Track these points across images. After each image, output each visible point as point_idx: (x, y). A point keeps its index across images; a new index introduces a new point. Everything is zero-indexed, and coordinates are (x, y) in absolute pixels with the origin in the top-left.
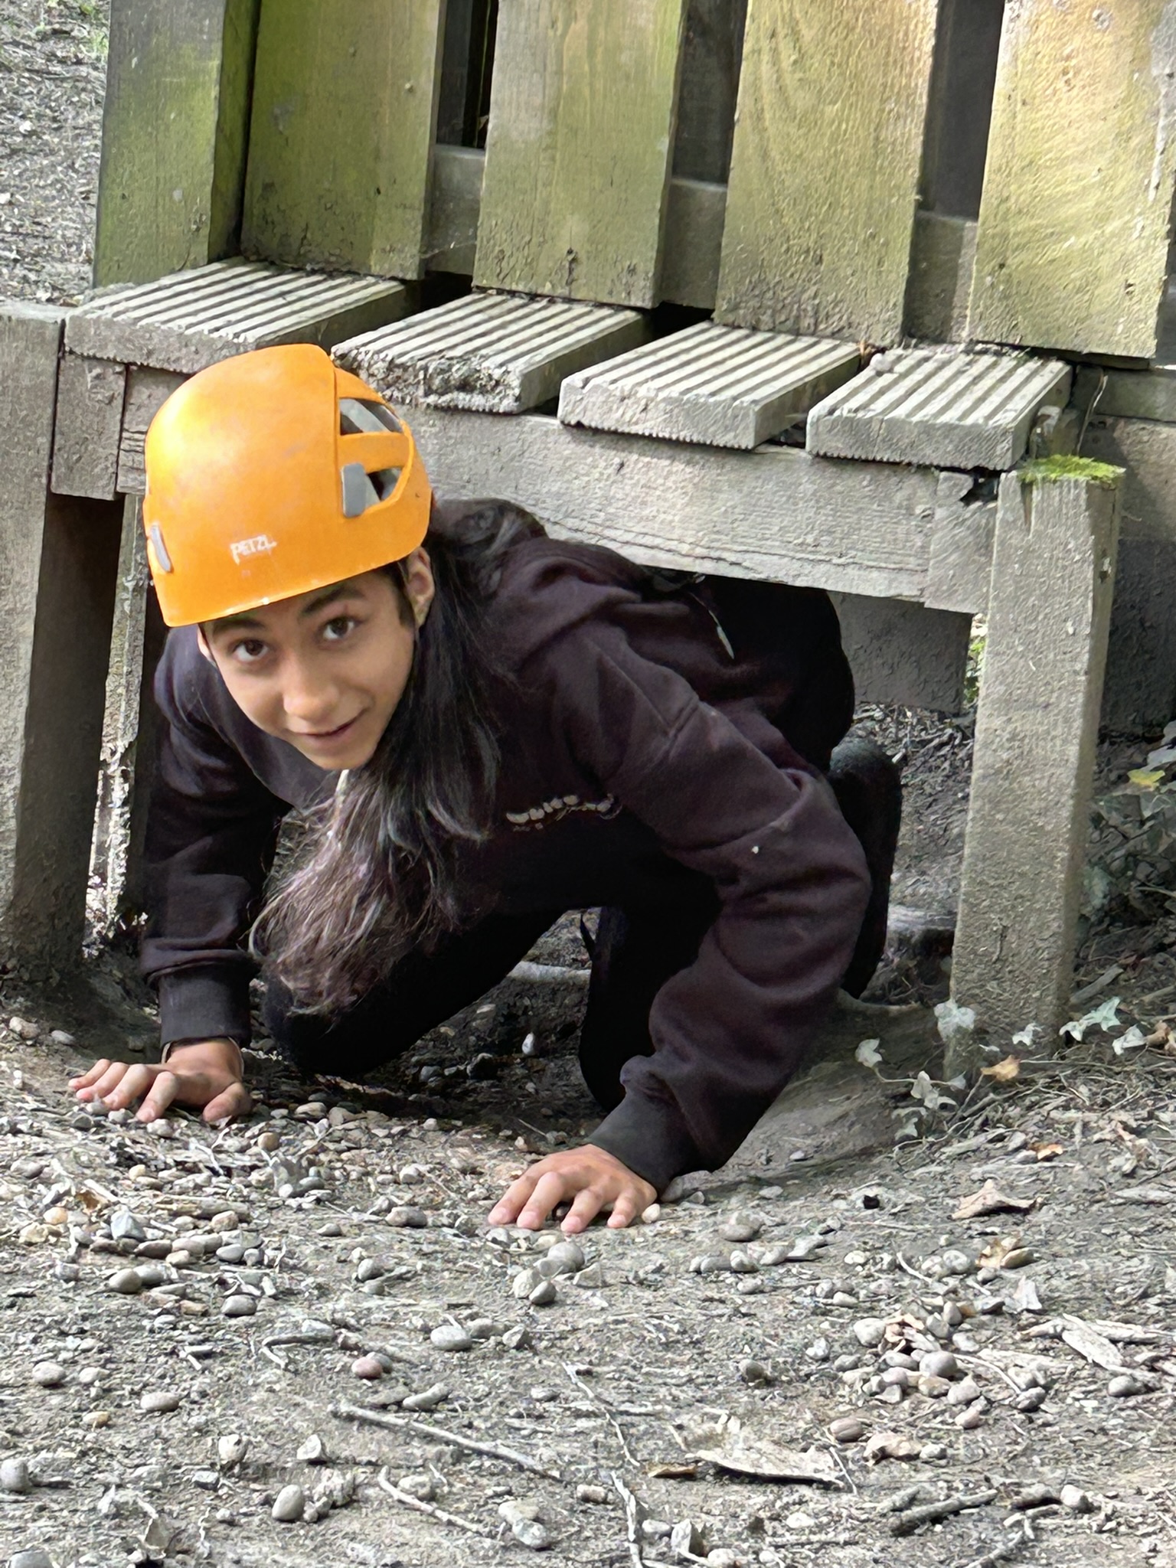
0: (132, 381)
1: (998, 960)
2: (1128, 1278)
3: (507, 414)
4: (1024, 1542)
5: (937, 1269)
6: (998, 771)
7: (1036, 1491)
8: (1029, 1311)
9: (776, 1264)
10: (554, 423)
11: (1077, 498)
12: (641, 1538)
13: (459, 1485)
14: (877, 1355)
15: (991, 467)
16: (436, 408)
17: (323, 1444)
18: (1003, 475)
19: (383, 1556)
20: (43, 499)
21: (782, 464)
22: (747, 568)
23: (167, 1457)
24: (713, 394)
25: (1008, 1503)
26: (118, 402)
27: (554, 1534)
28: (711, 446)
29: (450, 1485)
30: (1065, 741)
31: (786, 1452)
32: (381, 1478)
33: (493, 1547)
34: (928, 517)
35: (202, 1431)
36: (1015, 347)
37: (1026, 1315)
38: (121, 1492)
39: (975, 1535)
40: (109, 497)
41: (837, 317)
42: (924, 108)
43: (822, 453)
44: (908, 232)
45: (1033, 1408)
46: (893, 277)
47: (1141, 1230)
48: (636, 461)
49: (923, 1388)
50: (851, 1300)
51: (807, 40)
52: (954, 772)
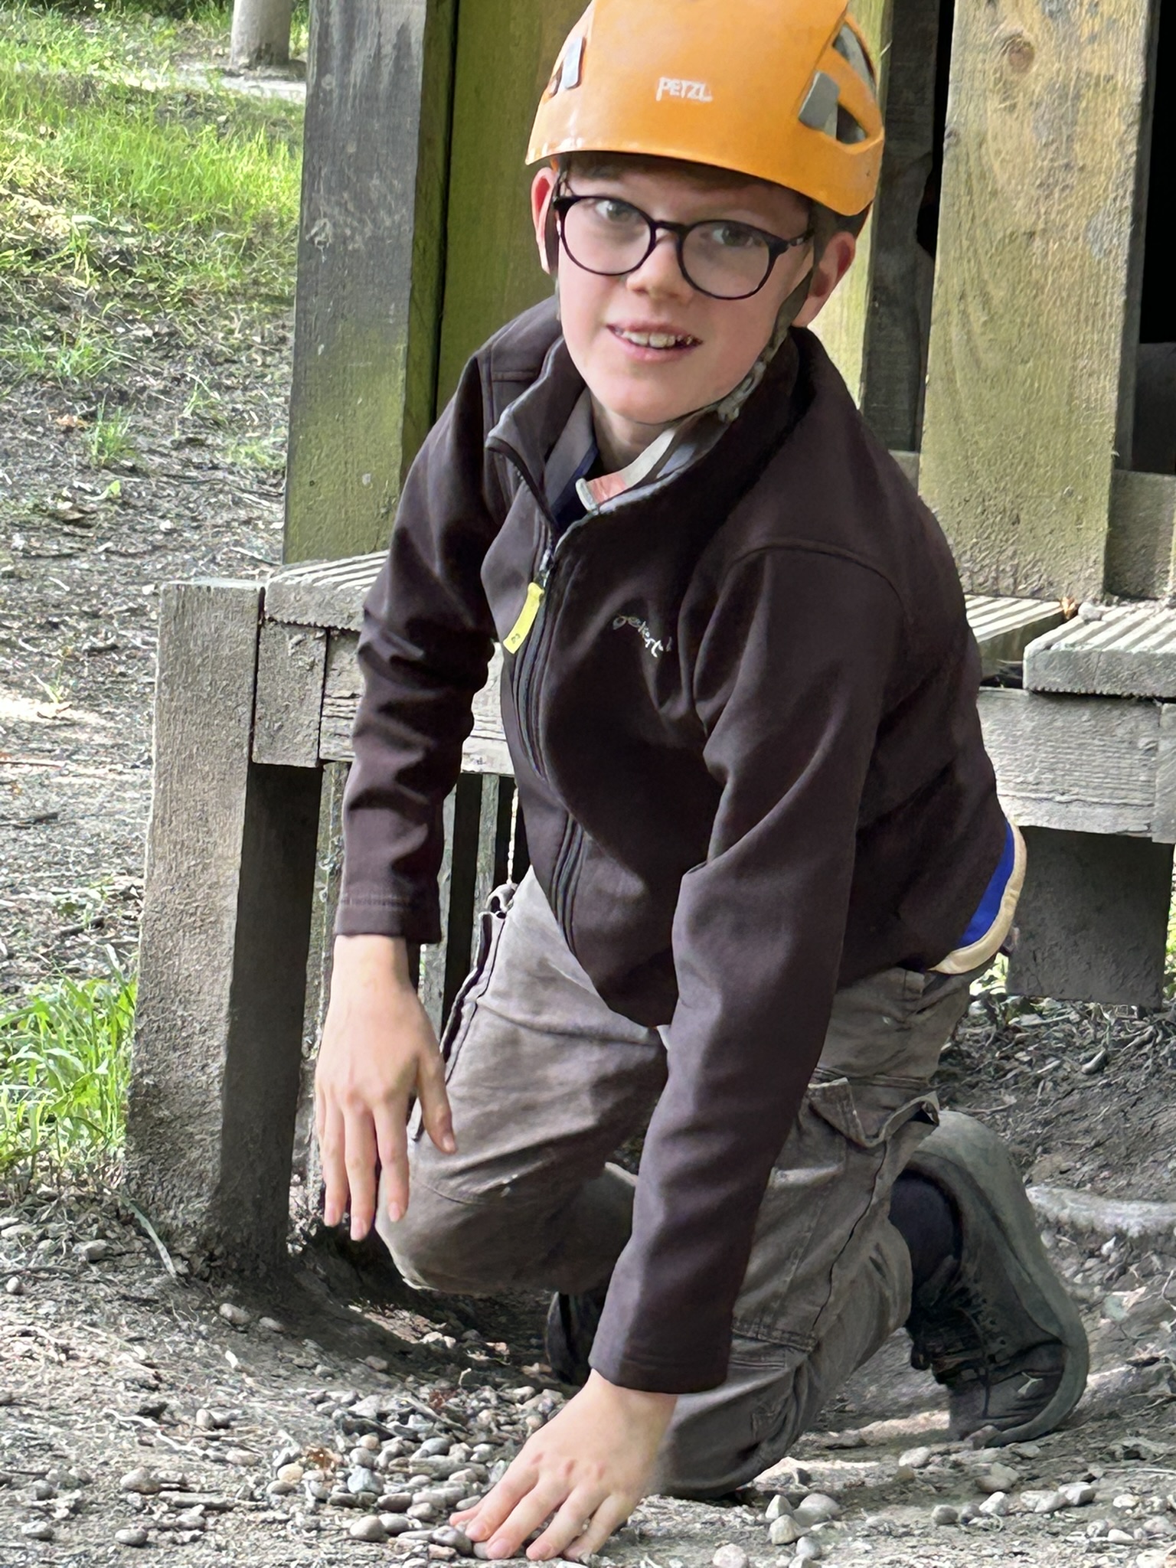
0: (333, 647)
20: (245, 770)
21: (999, 703)
26: (321, 666)
34: (1152, 750)
40: (312, 765)
41: (1036, 577)
42: (1118, 363)
43: (1040, 688)
44: (1107, 488)
46: (1093, 534)
50: (1127, 1537)
51: (995, 302)
52: (1158, 1070)
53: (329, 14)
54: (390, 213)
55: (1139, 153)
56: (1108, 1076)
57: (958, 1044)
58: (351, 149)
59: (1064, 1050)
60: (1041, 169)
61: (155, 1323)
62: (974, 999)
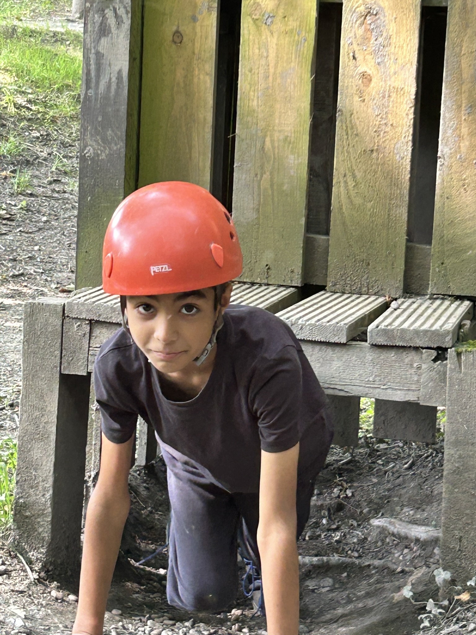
0: (92, 327)
1: (459, 550)
6: (455, 471)
15: (444, 347)
18: (449, 350)
20: (58, 376)
21: (358, 349)
22: (346, 392)
24: (328, 322)
26: (88, 335)
28: (329, 342)
34: (419, 368)
36: (450, 296)
40: (85, 374)
41: (376, 287)
42: (407, 202)
43: (374, 344)
44: (404, 251)
46: (398, 269)
51: (358, 177)
52: (434, 467)
53: (90, 65)
54: (116, 145)
55: (415, 119)
56: (414, 470)
57: (354, 457)
58: (100, 119)
59: (396, 459)
60: (375, 124)
61: (24, 601)
62: (361, 438)
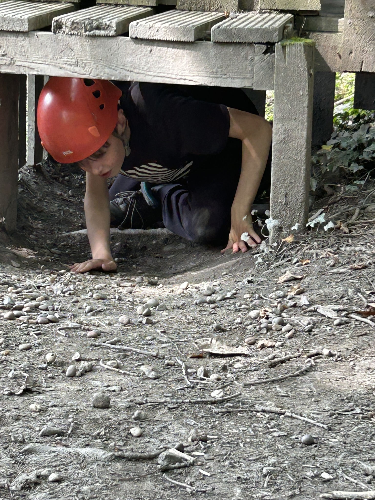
1: (285, 204)
2: (336, 293)
3: (113, 36)
4: (312, 366)
5: (274, 296)
6: (281, 142)
7: (313, 351)
8: (305, 305)
9: (221, 300)
10: (128, 38)
11: (300, 50)
12: (187, 374)
13: (126, 364)
14: (258, 321)
15: (272, 42)
16: (89, 36)
17: (80, 355)
18: (276, 44)
19: (104, 384)
21: (204, 46)
22: (195, 81)
23: (29, 362)
25: (305, 356)
27: (159, 375)
28: (180, 42)
29: (124, 364)
30: (302, 130)
31: (232, 348)
32: (101, 363)
33: (139, 379)
35: (40, 354)
36: (275, 10)
37: (304, 306)
38: (16, 372)
39: (296, 365)
41: (216, 5)
43: (217, 41)
45: (310, 331)
47: (339, 281)
48: (156, 49)
49: (274, 328)
50: (247, 307)
